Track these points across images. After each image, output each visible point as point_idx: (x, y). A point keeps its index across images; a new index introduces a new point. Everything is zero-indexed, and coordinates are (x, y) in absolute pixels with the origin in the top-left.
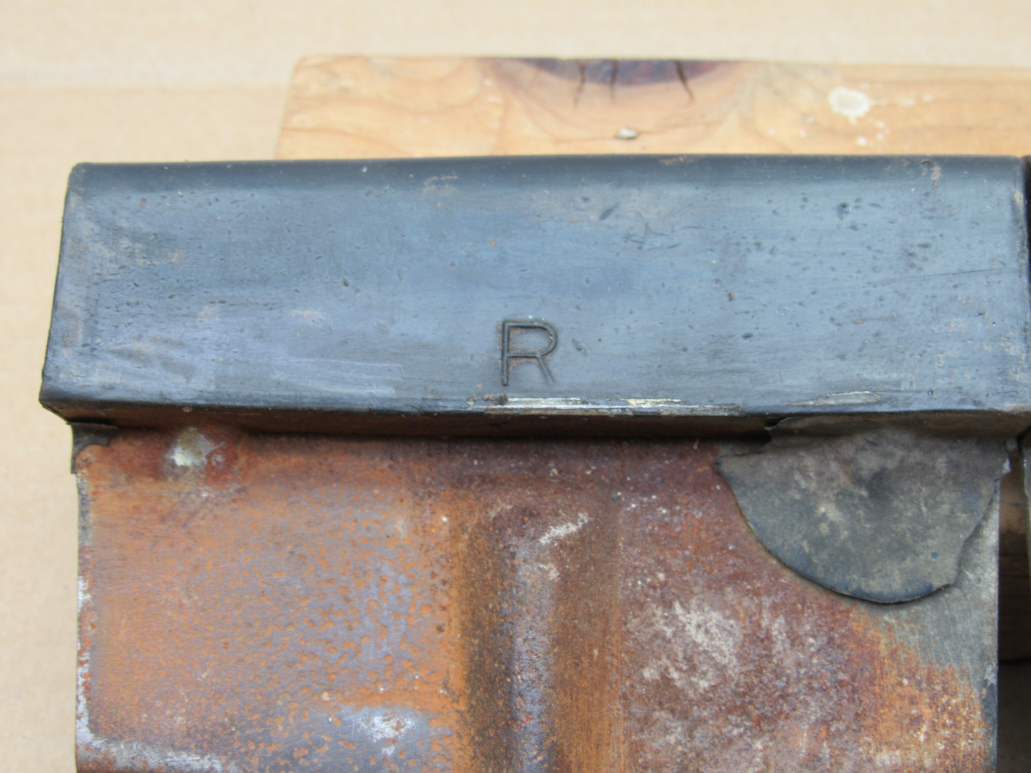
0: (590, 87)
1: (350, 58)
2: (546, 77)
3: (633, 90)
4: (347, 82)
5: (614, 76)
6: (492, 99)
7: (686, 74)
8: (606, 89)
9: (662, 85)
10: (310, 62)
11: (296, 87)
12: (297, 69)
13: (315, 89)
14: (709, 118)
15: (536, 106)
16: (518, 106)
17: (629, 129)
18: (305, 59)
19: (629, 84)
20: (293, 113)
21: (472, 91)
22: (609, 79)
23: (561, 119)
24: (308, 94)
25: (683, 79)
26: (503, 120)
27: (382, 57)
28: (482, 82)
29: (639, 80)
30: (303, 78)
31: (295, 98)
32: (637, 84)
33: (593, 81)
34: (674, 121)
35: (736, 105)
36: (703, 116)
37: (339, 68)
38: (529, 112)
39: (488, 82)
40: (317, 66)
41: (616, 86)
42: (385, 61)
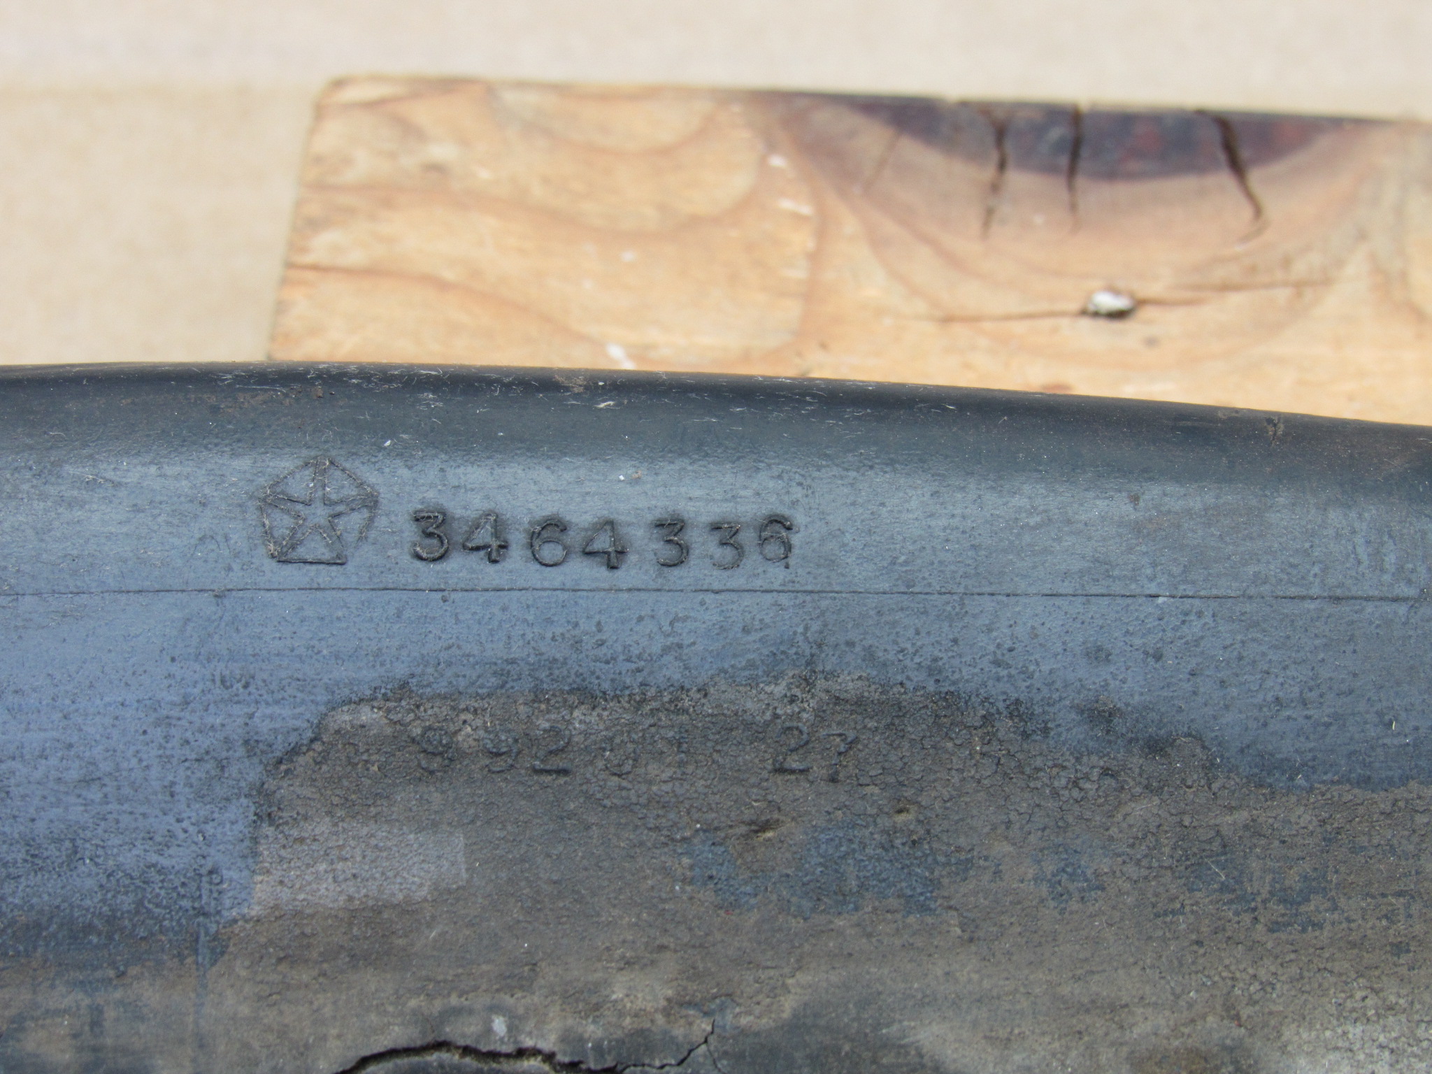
1: (449, 85)
3: (1122, 191)
5: (1075, 155)
6: (787, 204)
7: (1245, 153)
8: (1054, 186)
9: (1188, 183)
10: (351, 94)
11: (318, 160)
12: (320, 111)
13: (364, 165)
14: (1300, 269)
15: (889, 227)
16: (850, 224)
17: (1115, 291)
18: (339, 84)
19: (1111, 174)
20: (314, 225)
21: (740, 183)
22: (1064, 161)
23: (952, 261)
24: (350, 176)
25: (1237, 167)
26: (815, 258)
27: (522, 85)
28: (763, 161)
29: (1133, 165)
30: (332, 136)
31: (319, 187)
32: (1131, 176)
33: (1028, 161)
34: (1219, 274)
35: (1362, 236)
36: (1286, 263)
37: (422, 113)
38: (878, 243)
39: (777, 161)
40: (370, 106)
41: (1081, 182)
42: (532, 98)
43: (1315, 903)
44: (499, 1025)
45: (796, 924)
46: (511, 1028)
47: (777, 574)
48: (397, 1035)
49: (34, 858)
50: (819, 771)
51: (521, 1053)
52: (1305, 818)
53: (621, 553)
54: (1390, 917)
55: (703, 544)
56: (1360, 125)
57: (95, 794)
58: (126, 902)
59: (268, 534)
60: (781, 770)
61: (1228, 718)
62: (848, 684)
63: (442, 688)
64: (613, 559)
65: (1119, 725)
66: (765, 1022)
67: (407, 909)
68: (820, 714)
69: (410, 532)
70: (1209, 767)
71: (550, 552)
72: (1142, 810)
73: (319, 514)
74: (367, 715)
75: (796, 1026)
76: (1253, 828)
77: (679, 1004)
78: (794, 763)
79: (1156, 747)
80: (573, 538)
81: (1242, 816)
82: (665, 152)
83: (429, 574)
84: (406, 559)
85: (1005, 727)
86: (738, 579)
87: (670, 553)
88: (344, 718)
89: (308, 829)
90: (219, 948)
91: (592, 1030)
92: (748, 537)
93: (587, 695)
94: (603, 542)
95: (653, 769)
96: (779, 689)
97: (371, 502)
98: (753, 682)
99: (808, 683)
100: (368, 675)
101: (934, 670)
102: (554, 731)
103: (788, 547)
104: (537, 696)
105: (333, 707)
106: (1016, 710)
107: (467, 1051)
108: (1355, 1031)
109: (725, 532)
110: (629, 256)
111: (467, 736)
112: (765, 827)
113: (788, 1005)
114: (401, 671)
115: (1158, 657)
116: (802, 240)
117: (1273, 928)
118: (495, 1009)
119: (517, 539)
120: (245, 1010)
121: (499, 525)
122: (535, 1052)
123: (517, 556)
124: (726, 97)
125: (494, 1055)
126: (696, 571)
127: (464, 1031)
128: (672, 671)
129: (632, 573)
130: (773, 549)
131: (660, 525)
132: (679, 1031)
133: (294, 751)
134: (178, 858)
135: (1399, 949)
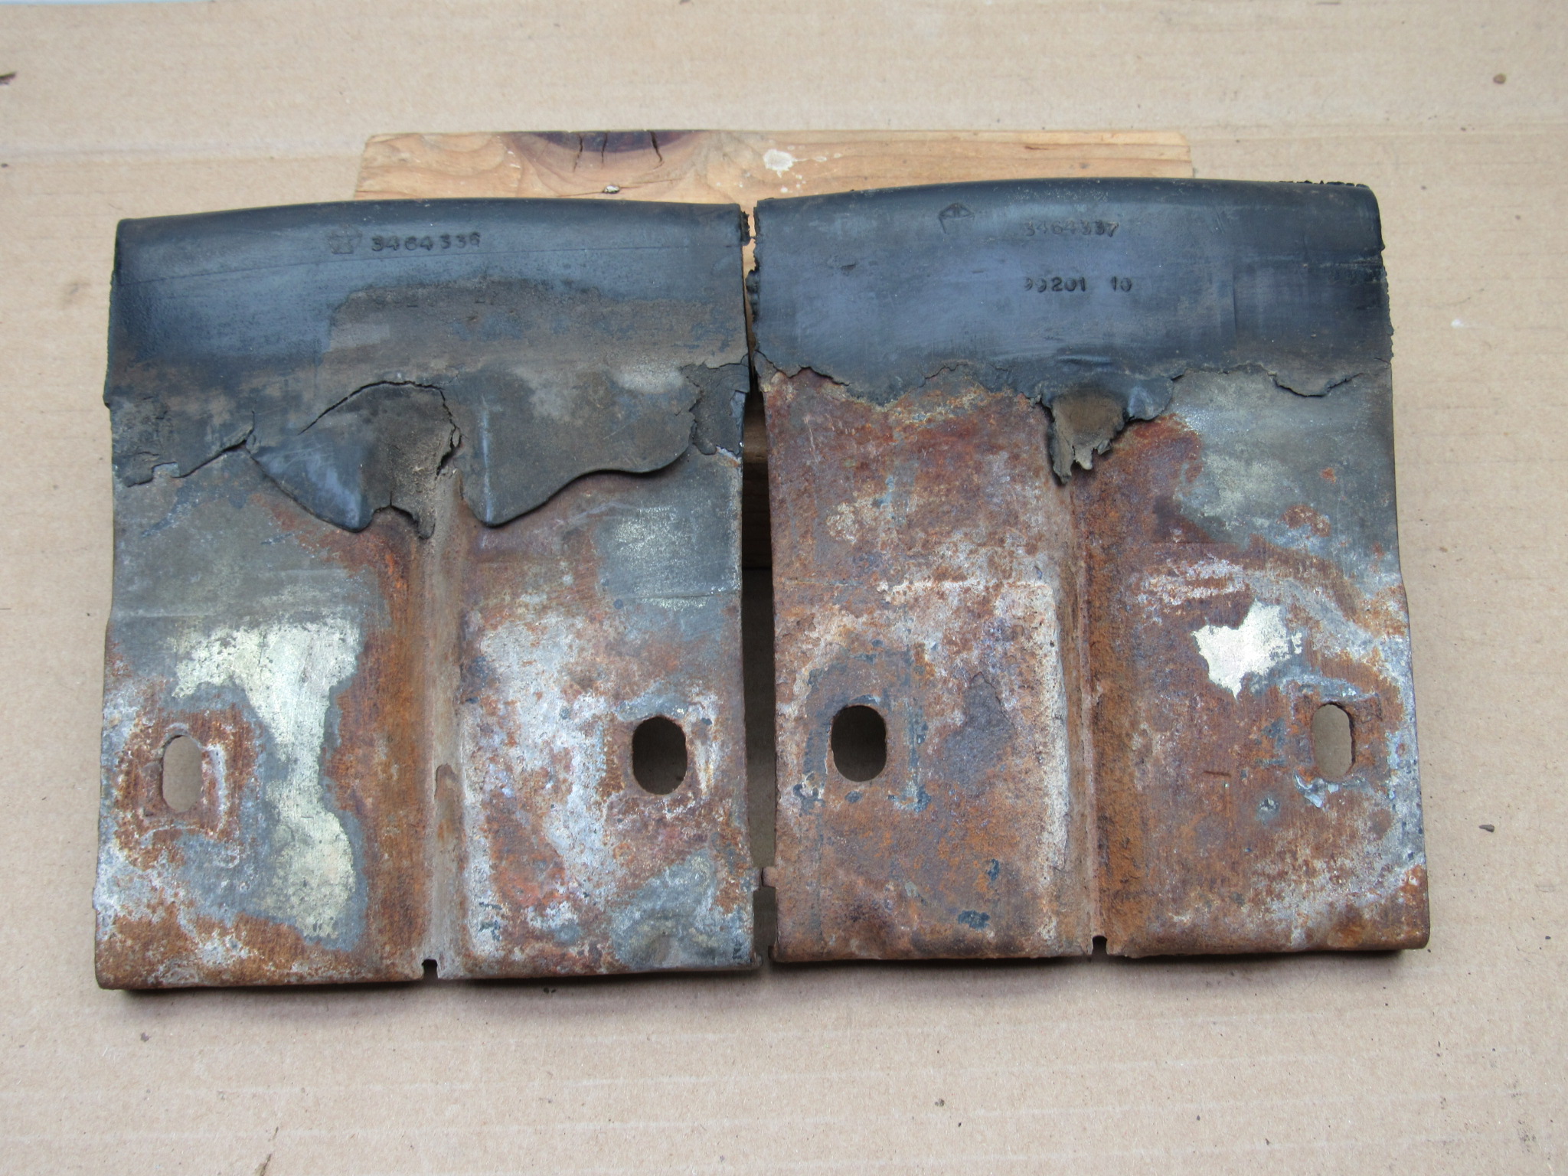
0: (586, 154)
1: (408, 136)
2: (553, 147)
3: (618, 155)
4: (405, 155)
5: (604, 146)
6: (513, 165)
7: (658, 142)
8: (598, 155)
9: (640, 152)
10: (378, 139)
11: (366, 160)
12: (367, 145)
13: (380, 160)
14: (673, 176)
15: (545, 170)
16: (532, 170)
17: (613, 186)
18: (373, 137)
19: (616, 150)
20: (364, 179)
21: (498, 159)
22: (601, 148)
23: (563, 179)
24: (376, 164)
25: (656, 147)
26: (520, 181)
27: (432, 134)
28: (506, 152)
29: (623, 148)
30: (371, 152)
31: (366, 168)
32: (621, 151)
33: (588, 149)
34: (647, 178)
35: (694, 165)
36: (668, 174)
37: (399, 144)
38: (540, 175)
39: (510, 153)
40: (383, 142)
41: (605, 153)
42: (434, 138)
43: (631, 332)
44: (399, 375)
45: (482, 344)
46: (403, 376)
47: (476, 248)
48: (371, 380)
49: (267, 341)
50: (488, 301)
51: (406, 383)
52: (627, 309)
53: (431, 245)
54: (653, 335)
55: (454, 242)
56: (698, 132)
57: (284, 321)
58: (294, 351)
59: (331, 246)
60: (477, 302)
61: (606, 282)
62: (496, 278)
63: (381, 285)
64: (429, 247)
65: (574, 286)
66: (473, 370)
67: (373, 346)
68: (488, 287)
69: (372, 243)
70: (600, 296)
71: (411, 246)
72: (580, 308)
73: (345, 241)
74: (360, 294)
75: (481, 371)
76: (612, 312)
77: (450, 367)
78: (481, 300)
79: (584, 291)
80: (418, 241)
81: (609, 309)
82: (475, 151)
83: (377, 254)
84: (371, 251)
85: (540, 287)
86: (464, 250)
87: (444, 244)
88: (354, 296)
89: (345, 327)
90: (321, 361)
91: (425, 375)
92: (467, 239)
93: (422, 285)
94: (426, 243)
95: (441, 304)
96: (477, 280)
97: (360, 236)
98: (468, 279)
99: (484, 278)
100: (361, 284)
101: (520, 272)
102: (414, 296)
103: (478, 241)
104: (408, 285)
105: (351, 292)
106: (544, 283)
107: (391, 383)
108: (642, 367)
109: (461, 238)
110: (462, 183)
111: (389, 298)
112: (473, 318)
113: (480, 366)
114: (370, 281)
115: (585, 266)
116: (517, 175)
117: (618, 339)
118: (399, 371)
119: (402, 243)
120: (328, 377)
121: (397, 240)
122: (410, 382)
123: (402, 248)
124: (495, 134)
125: (398, 384)
126: (452, 249)
127: (389, 378)
128: (445, 277)
129: (435, 250)
130: (474, 242)
131: (442, 237)
132: (449, 374)
133: (340, 306)
134: (309, 337)
135: (655, 344)
